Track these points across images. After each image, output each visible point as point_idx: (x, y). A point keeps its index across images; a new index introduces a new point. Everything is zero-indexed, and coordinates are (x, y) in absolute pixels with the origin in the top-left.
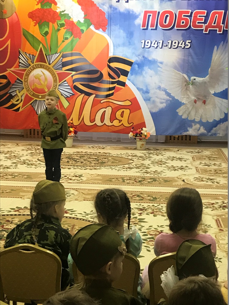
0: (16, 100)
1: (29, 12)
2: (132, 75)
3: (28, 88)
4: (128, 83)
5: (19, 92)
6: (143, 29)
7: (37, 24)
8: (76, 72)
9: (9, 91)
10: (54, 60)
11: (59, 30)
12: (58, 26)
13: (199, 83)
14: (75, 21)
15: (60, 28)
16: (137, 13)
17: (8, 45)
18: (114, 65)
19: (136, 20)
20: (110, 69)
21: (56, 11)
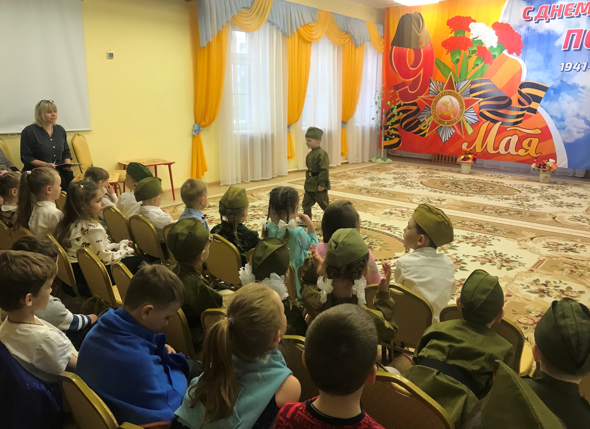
0: (423, 126)
1: (442, 41)
2: (546, 101)
3: (435, 114)
4: (540, 109)
5: (427, 118)
6: (564, 51)
7: (449, 52)
8: (484, 98)
9: (418, 117)
10: (463, 87)
11: (470, 57)
12: (470, 53)
14: (488, 46)
15: (472, 55)
16: (559, 33)
17: (421, 74)
18: (525, 91)
19: (556, 41)
20: (520, 95)
21: (469, 38)
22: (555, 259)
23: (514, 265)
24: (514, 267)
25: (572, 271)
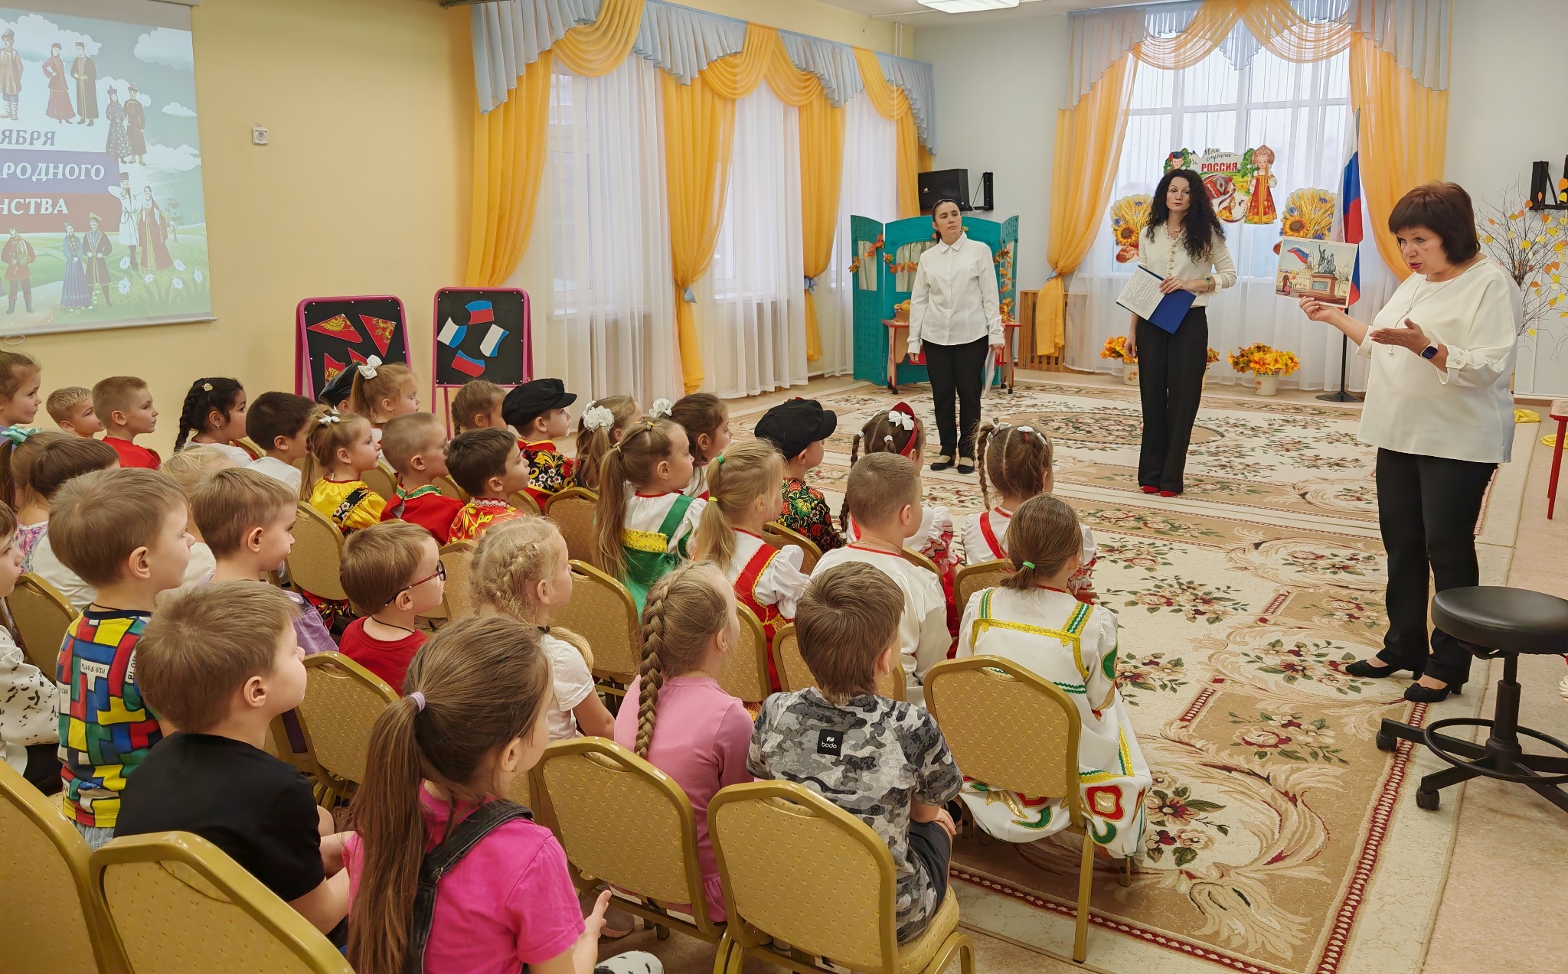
22: (1311, 590)
23: (1222, 609)
24: (1224, 613)
25: (1351, 616)
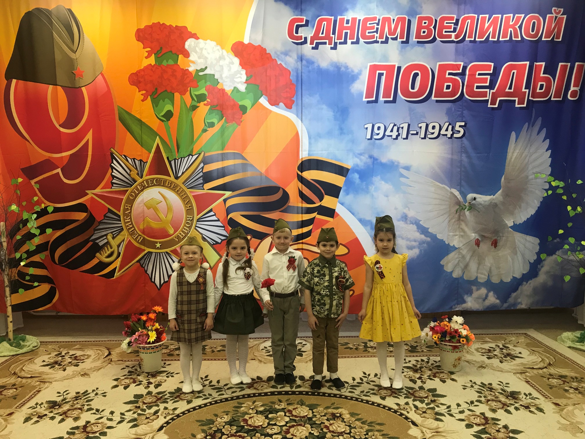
0: (106, 255)
1: (129, 73)
2: (348, 194)
3: (131, 228)
4: (340, 209)
5: (113, 238)
6: (368, 102)
7: (148, 97)
8: (233, 191)
9: (92, 236)
10: (186, 170)
11: (194, 108)
12: (193, 99)
13: (483, 207)
14: (228, 88)
15: (198, 104)
16: (356, 71)
17: (87, 141)
18: (310, 175)
19: (353, 85)
20: (302, 183)
21: (188, 70)
